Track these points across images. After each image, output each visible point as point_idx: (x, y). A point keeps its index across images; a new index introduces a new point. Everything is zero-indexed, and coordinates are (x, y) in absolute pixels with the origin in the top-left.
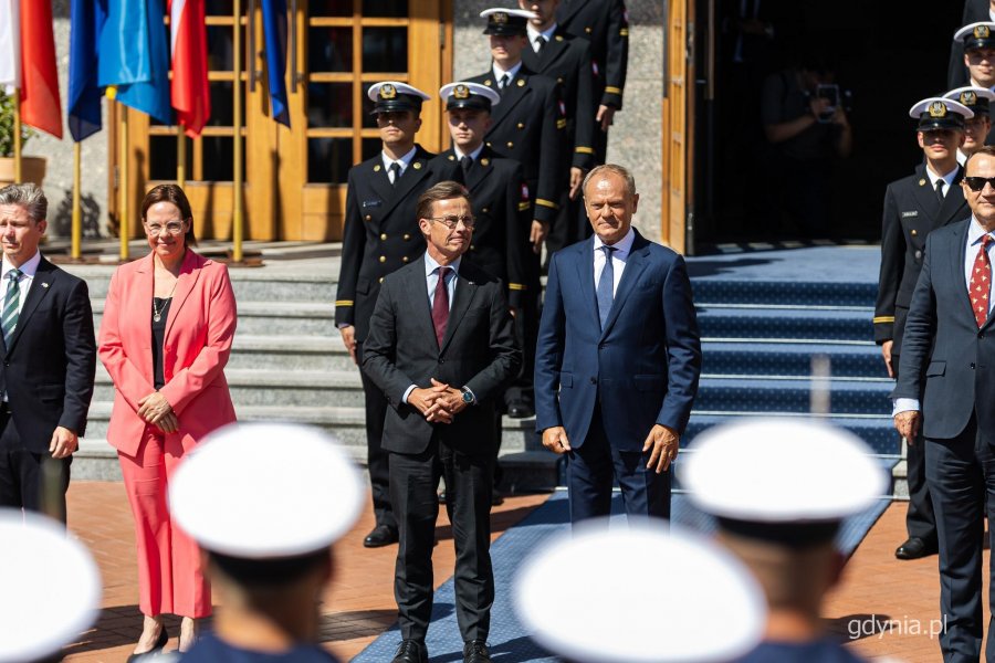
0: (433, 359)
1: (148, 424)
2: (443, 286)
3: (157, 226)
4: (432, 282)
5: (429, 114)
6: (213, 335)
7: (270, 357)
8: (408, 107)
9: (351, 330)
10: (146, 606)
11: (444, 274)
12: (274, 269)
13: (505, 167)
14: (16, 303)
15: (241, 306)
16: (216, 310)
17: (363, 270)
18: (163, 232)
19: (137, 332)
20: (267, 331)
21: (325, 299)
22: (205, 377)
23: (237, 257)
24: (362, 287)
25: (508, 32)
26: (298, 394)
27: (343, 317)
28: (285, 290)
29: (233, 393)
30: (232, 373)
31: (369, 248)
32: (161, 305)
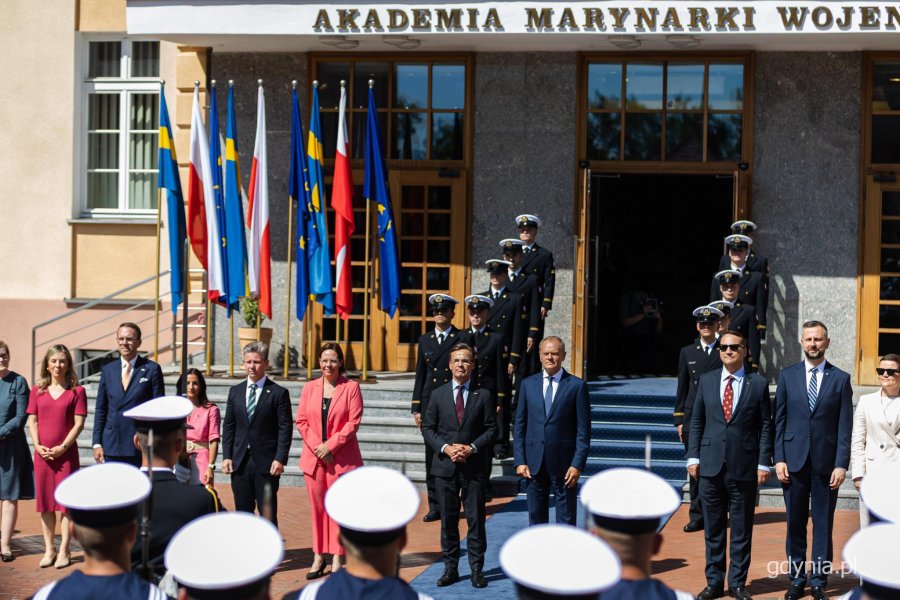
0: (455, 430)
1: (319, 459)
2: (460, 395)
3: (325, 361)
4: (456, 393)
5: (459, 310)
6: (352, 416)
7: (379, 428)
8: (448, 307)
9: (419, 415)
10: (315, 549)
11: (461, 389)
12: (382, 385)
13: (497, 336)
14: (254, 400)
15: (366, 402)
16: (353, 404)
17: (426, 386)
18: (328, 364)
19: (315, 414)
20: (378, 415)
21: (406, 399)
22: (347, 437)
23: (364, 378)
24: (425, 394)
25: (498, 271)
26: (393, 445)
27: (415, 409)
28: (387, 395)
29: (360, 445)
30: (360, 435)
31: (429, 375)
32: (327, 401)
